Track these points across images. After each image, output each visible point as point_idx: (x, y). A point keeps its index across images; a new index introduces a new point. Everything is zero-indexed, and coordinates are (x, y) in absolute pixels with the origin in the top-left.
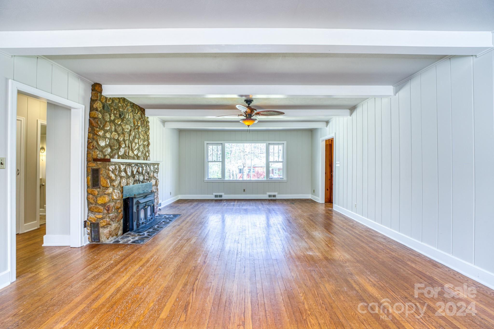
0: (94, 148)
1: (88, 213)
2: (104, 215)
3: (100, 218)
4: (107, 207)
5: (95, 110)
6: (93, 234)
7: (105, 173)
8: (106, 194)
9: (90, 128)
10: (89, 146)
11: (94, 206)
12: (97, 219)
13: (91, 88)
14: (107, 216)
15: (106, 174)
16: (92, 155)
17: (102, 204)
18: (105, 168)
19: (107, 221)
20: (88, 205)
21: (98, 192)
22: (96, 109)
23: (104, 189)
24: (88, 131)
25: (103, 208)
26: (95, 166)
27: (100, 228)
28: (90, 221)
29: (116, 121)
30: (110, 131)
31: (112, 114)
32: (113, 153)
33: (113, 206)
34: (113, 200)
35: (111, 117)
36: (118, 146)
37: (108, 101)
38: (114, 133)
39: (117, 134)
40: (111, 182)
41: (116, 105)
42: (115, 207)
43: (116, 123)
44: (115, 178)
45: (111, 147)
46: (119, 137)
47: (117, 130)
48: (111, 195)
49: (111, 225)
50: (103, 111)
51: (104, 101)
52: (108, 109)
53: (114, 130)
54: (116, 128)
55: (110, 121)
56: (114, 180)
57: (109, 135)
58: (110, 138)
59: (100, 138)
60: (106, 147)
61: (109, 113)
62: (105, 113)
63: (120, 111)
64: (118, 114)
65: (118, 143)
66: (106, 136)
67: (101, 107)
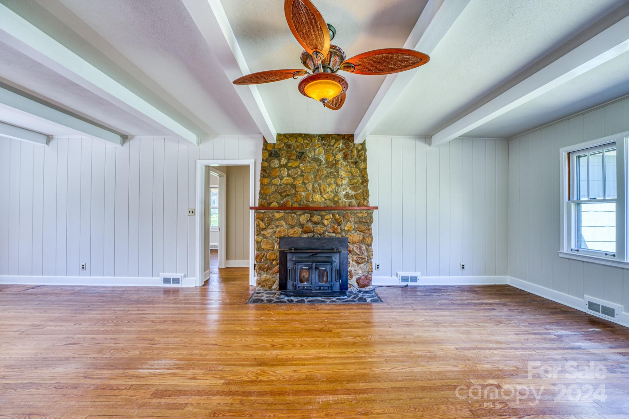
13: (263, 139)
24: (260, 181)
29: (289, 165)
30: (280, 177)
31: (283, 158)
32: (284, 200)
33: (264, 255)
34: (263, 249)
35: (281, 161)
36: (294, 192)
37: (276, 147)
38: (285, 178)
39: (291, 178)
40: (260, 230)
41: (291, 146)
42: (266, 257)
43: (290, 167)
44: (264, 227)
45: (281, 194)
46: (294, 181)
47: (290, 174)
48: (260, 244)
49: (261, 274)
50: (270, 158)
51: (271, 149)
52: (277, 154)
53: (287, 174)
54: (290, 172)
55: (281, 166)
56: (265, 229)
57: (277, 181)
58: (280, 184)
59: (264, 186)
60: (273, 194)
61: (279, 158)
62: (272, 160)
63: (299, 152)
64: (293, 156)
65: (294, 189)
66: (272, 183)
67: (266, 156)
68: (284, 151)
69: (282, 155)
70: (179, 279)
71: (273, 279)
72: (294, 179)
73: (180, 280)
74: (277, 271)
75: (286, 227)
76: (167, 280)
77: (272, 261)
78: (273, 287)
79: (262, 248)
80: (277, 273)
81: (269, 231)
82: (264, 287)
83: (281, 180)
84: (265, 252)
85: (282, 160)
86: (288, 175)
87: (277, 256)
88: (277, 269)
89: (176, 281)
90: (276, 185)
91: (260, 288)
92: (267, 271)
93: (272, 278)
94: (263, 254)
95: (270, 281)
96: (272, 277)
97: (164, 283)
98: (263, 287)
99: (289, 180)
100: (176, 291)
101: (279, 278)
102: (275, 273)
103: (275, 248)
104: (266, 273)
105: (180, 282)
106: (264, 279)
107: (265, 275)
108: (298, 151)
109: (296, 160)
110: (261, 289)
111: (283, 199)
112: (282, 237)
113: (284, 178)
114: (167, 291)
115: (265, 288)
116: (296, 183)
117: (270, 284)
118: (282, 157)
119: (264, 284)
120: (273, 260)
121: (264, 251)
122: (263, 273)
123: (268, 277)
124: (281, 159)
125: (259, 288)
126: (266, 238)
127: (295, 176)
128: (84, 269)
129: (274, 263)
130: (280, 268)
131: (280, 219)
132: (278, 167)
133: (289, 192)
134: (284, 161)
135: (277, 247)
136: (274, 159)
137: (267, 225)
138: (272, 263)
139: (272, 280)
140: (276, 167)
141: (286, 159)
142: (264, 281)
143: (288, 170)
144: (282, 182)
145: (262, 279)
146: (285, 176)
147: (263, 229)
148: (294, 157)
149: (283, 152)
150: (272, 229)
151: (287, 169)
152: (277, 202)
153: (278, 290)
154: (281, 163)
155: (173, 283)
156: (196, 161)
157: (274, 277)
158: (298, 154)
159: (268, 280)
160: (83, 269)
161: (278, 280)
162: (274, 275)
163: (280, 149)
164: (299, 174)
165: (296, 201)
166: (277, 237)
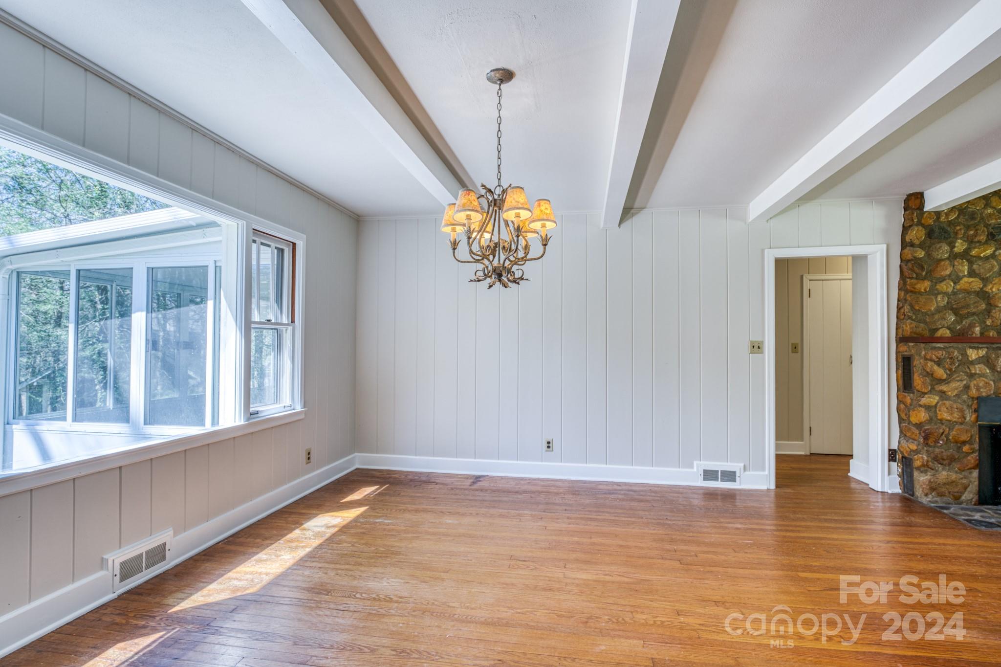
0: (906, 317)
1: (900, 438)
2: (919, 447)
3: (913, 451)
4: (923, 432)
5: (909, 246)
6: (905, 476)
7: (919, 365)
8: (921, 406)
9: (901, 282)
10: (899, 314)
11: (906, 426)
12: (910, 452)
13: (903, 205)
14: (923, 448)
15: (921, 368)
16: (903, 330)
17: (916, 424)
18: (920, 355)
19: (922, 458)
20: (900, 423)
21: (912, 400)
22: (909, 243)
23: (919, 395)
24: (899, 287)
25: (918, 433)
26: (906, 351)
27: (914, 469)
28: (902, 453)
29: (974, 252)
30: (953, 277)
31: (959, 241)
32: (964, 323)
33: (943, 433)
34: (941, 420)
35: (954, 247)
36: (984, 306)
37: (943, 218)
38: (966, 279)
39: (977, 279)
40: (934, 383)
41: (976, 216)
42: (947, 437)
43: (975, 256)
44: (945, 376)
45: (956, 312)
46: (985, 286)
47: (977, 271)
48: (933, 410)
49: (937, 471)
50: (928, 241)
51: (931, 222)
52: (945, 232)
53: (968, 272)
54: (975, 266)
55: (953, 257)
56: (945, 380)
57: (947, 287)
58: (953, 291)
59: (919, 296)
60: (939, 312)
61: (949, 240)
62: (934, 244)
63: (992, 226)
64: (980, 235)
65: (984, 300)
66: (937, 289)
67: (921, 237)
68: (959, 225)
69: (956, 233)
70: (734, 473)
71: (964, 481)
72: (985, 281)
73: (738, 475)
74: (972, 465)
75: (993, 378)
76: (709, 475)
77: (959, 445)
78: (963, 498)
79: (939, 418)
80: (974, 468)
81: (954, 385)
82: (944, 496)
83: (955, 283)
84: (944, 427)
85: (957, 244)
86: (972, 273)
87: (971, 436)
88: (973, 461)
89: (730, 476)
90: (946, 294)
91: (936, 499)
92: (949, 464)
93: (962, 478)
94: (941, 431)
95: (957, 485)
96: (961, 476)
97: (704, 480)
98: (941, 496)
99: (976, 284)
100: (729, 496)
101: (977, 480)
102: (968, 469)
103: (968, 419)
104: (947, 468)
105: (738, 479)
106: (944, 481)
107: (945, 473)
108: (990, 225)
109: (986, 243)
110: (938, 499)
111: (962, 322)
112: (985, 398)
113: (961, 278)
114: (711, 495)
115: (945, 499)
116: (991, 289)
117: (956, 490)
118: (957, 239)
119: (943, 490)
120: (964, 443)
121: (943, 424)
122: (940, 467)
123: (954, 476)
124: (955, 243)
125: (933, 497)
126: (948, 398)
127: (988, 275)
128: (551, 449)
129: (966, 448)
130: (980, 460)
131: (980, 360)
132: (948, 259)
133: (974, 308)
134: (960, 246)
135: (971, 416)
136: (938, 243)
137: (949, 372)
138: (960, 448)
139: (962, 484)
140: (943, 258)
141: (964, 241)
142: (945, 484)
143: (971, 263)
144: (958, 287)
145: (939, 481)
146: (965, 276)
147: (941, 381)
148: (983, 238)
149: (958, 228)
150: (961, 380)
151: (967, 260)
152: (949, 328)
153: (975, 504)
154: (956, 250)
155: (722, 480)
156: (763, 251)
157: (965, 477)
158: (991, 230)
159: (953, 482)
160: (548, 449)
161: (977, 483)
162: (966, 473)
163: (950, 223)
164: (995, 270)
165: (992, 326)
166: (973, 398)
